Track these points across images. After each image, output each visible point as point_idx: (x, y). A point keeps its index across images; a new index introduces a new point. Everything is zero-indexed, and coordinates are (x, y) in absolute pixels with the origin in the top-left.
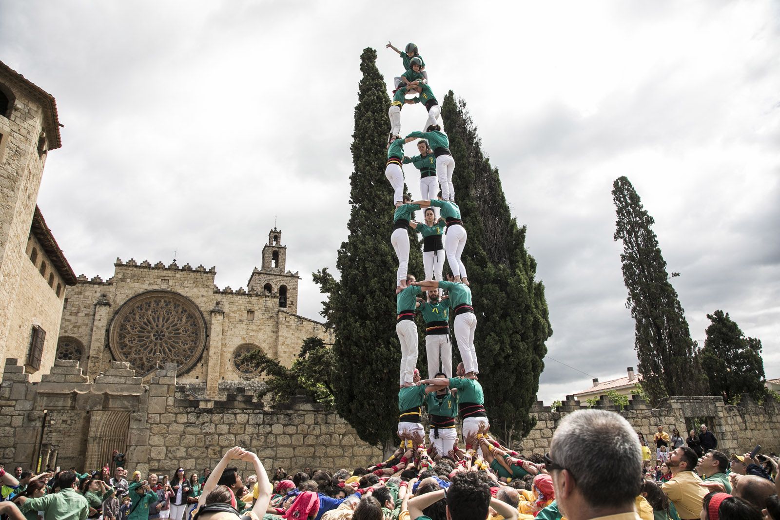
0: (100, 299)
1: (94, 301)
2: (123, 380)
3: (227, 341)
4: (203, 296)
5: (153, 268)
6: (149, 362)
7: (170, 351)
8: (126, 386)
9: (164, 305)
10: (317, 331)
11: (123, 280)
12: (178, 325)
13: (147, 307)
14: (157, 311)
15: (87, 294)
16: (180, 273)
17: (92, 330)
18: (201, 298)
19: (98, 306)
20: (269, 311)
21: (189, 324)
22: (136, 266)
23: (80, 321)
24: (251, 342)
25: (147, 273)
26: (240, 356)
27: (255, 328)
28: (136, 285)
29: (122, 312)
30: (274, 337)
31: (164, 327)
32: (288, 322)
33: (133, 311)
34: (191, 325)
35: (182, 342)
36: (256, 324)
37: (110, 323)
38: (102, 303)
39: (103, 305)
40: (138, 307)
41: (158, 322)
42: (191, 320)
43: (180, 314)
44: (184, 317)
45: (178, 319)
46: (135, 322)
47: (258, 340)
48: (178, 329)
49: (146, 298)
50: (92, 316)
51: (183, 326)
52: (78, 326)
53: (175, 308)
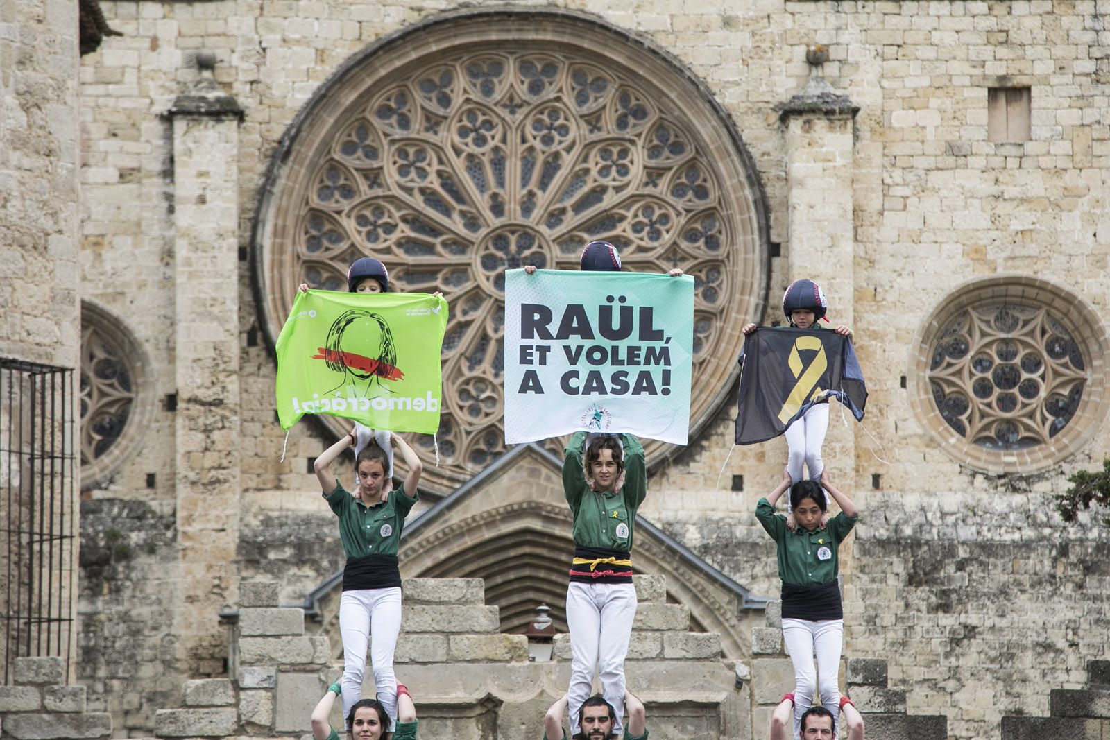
0: (184, 85)
1: (153, 88)
2: (650, 647)
3: (882, 275)
4: (728, 22)
6: (474, 411)
8: (662, 666)
9: (522, 91)
12: (609, 199)
13: (434, 106)
14: (489, 125)
17: (168, 255)
18: (717, 35)
19: (180, 125)
21: (663, 187)
23: (98, 212)
24: (1023, 271)
26: (958, 350)
27: (1036, 185)
29: (308, 150)
31: (537, 213)
33: (364, 128)
34: (678, 191)
36: (1045, 162)
37: (258, 211)
38: (198, 107)
39: (205, 118)
40: (384, 112)
41: (501, 183)
42: (677, 161)
43: (615, 133)
44: (633, 148)
45: (602, 163)
46: (379, 192)
47: (1064, 259)
48: (608, 220)
49: (421, 61)
50: (158, 181)
51: (635, 198)
52: (92, 239)
53: (582, 99)
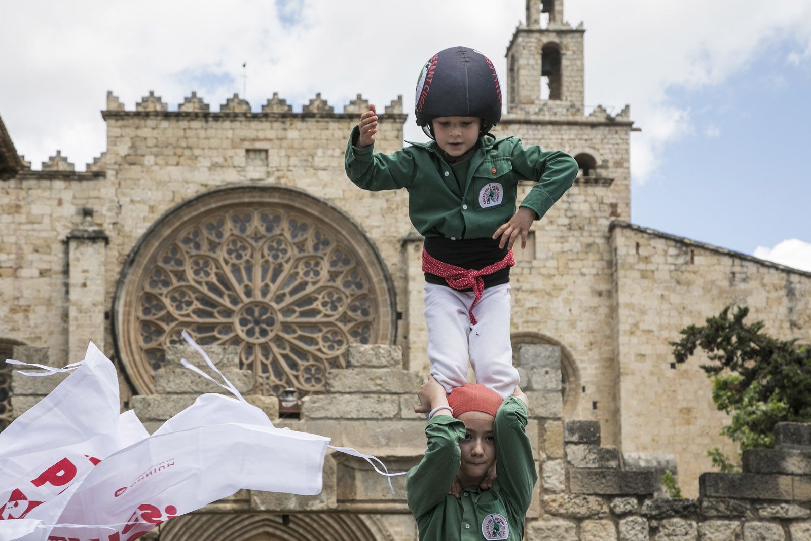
0: (76, 224)
1: (59, 226)
2: (389, 408)
5: (217, 117)
7: (294, 366)
9: (262, 230)
10: (742, 286)
11: (132, 159)
12: (309, 289)
13: (214, 238)
14: (244, 248)
15: (37, 209)
16: (299, 124)
17: (65, 316)
18: (368, 200)
19: (73, 245)
20: (581, 228)
21: (339, 283)
22: (167, 115)
23: (27, 293)
25: (202, 133)
27: (539, 283)
28: (175, 173)
29: (144, 261)
30: (603, 311)
31: (270, 295)
32: (647, 259)
33: (175, 249)
34: (347, 284)
35: (325, 339)
36: (543, 271)
37: (116, 293)
38: (83, 235)
39: (87, 241)
40: (187, 241)
41: (250, 280)
42: (346, 269)
43: (312, 253)
44: (322, 262)
45: (305, 269)
46: (183, 284)
47: (554, 323)
48: (309, 300)
49: (207, 213)
50: (61, 276)
51: (323, 288)
52: (23, 308)
53: (294, 236)
